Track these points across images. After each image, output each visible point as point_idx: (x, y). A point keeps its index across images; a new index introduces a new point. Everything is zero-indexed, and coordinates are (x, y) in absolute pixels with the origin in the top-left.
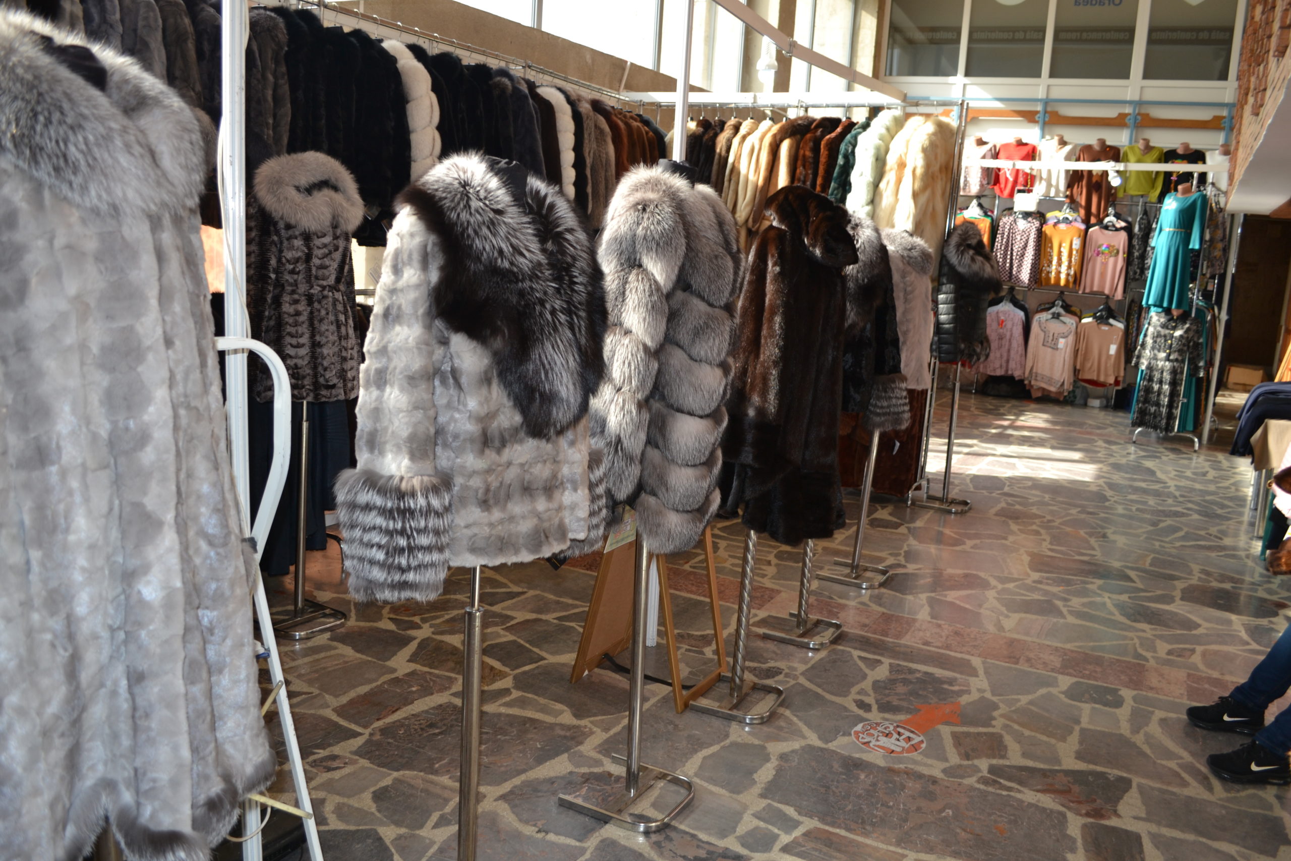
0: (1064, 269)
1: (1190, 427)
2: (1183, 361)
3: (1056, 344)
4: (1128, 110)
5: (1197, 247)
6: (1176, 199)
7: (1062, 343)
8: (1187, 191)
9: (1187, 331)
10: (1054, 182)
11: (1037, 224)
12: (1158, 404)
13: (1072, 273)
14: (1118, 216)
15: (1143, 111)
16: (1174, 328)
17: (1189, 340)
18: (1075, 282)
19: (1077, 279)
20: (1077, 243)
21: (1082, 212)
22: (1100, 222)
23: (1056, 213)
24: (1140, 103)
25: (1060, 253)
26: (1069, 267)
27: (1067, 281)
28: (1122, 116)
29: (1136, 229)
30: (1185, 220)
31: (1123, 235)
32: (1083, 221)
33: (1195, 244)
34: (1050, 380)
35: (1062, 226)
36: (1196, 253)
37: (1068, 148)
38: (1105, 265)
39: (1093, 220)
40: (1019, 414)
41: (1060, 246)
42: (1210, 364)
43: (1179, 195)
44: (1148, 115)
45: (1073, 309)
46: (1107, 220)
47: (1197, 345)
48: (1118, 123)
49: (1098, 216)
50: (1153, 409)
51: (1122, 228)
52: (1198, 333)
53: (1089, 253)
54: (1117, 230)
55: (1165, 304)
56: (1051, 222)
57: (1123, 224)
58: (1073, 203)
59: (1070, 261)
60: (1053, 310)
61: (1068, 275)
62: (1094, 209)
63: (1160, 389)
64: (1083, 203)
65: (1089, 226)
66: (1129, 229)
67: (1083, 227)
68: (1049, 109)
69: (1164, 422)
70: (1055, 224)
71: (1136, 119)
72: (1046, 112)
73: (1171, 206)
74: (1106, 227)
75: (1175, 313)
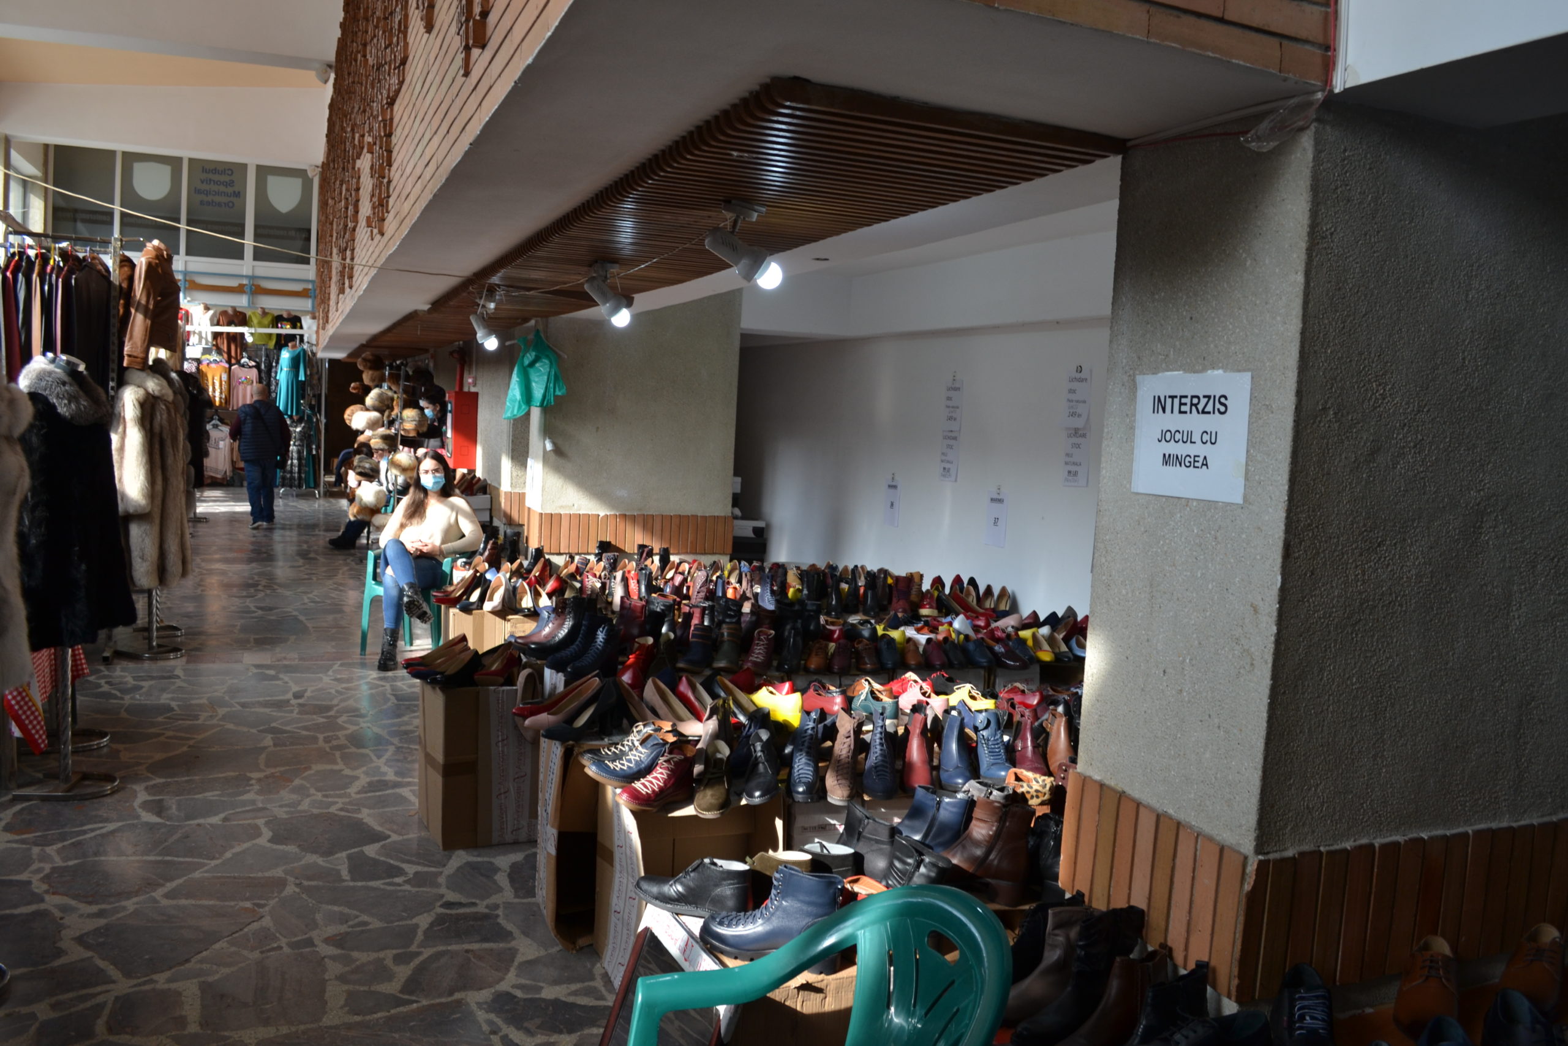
0: (217, 394)
1: (312, 485)
2: (303, 446)
3: (218, 445)
4: (245, 282)
5: (303, 379)
6: (288, 351)
7: (222, 444)
8: (294, 346)
9: (303, 428)
10: (204, 335)
11: (195, 364)
12: (291, 472)
13: (224, 396)
14: (250, 358)
15: (255, 283)
16: (296, 427)
17: (304, 433)
18: (226, 403)
19: (227, 400)
20: (225, 377)
21: (225, 356)
22: (238, 362)
23: (207, 356)
24: (252, 278)
25: (213, 384)
26: (221, 393)
27: (221, 402)
28: (241, 286)
29: (263, 366)
30: (295, 363)
31: (255, 371)
32: (227, 362)
33: (302, 377)
34: (216, 471)
35: (213, 365)
36: (303, 383)
37: (211, 312)
38: (245, 390)
39: (233, 361)
40: (202, 492)
41: (213, 379)
42: (318, 448)
43: (290, 349)
44: (259, 286)
45: (226, 421)
46: (243, 361)
47: (310, 436)
48: (239, 290)
49: (236, 358)
50: (288, 476)
51: (253, 366)
52: (310, 429)
53: (234, 383)
54: (250, 367)
55: (289, 413)
56: (205, 363)
57: (253, 363)
58: (219, 351)
59: (221, 389)
60: (214, 422)
61: (221, 398)
62: (233, 354)
63: (292, 463)
64: (225, 349)
65: (231, 365)
66: (258, 367)
67: (227, 366)
68: (188, 278)
69: (296, 483)
70: (208, 364)
71: (251, 289)
72: (186, 280)
73: (285, 355)
74: (243, 366)
75: (295, 418)
